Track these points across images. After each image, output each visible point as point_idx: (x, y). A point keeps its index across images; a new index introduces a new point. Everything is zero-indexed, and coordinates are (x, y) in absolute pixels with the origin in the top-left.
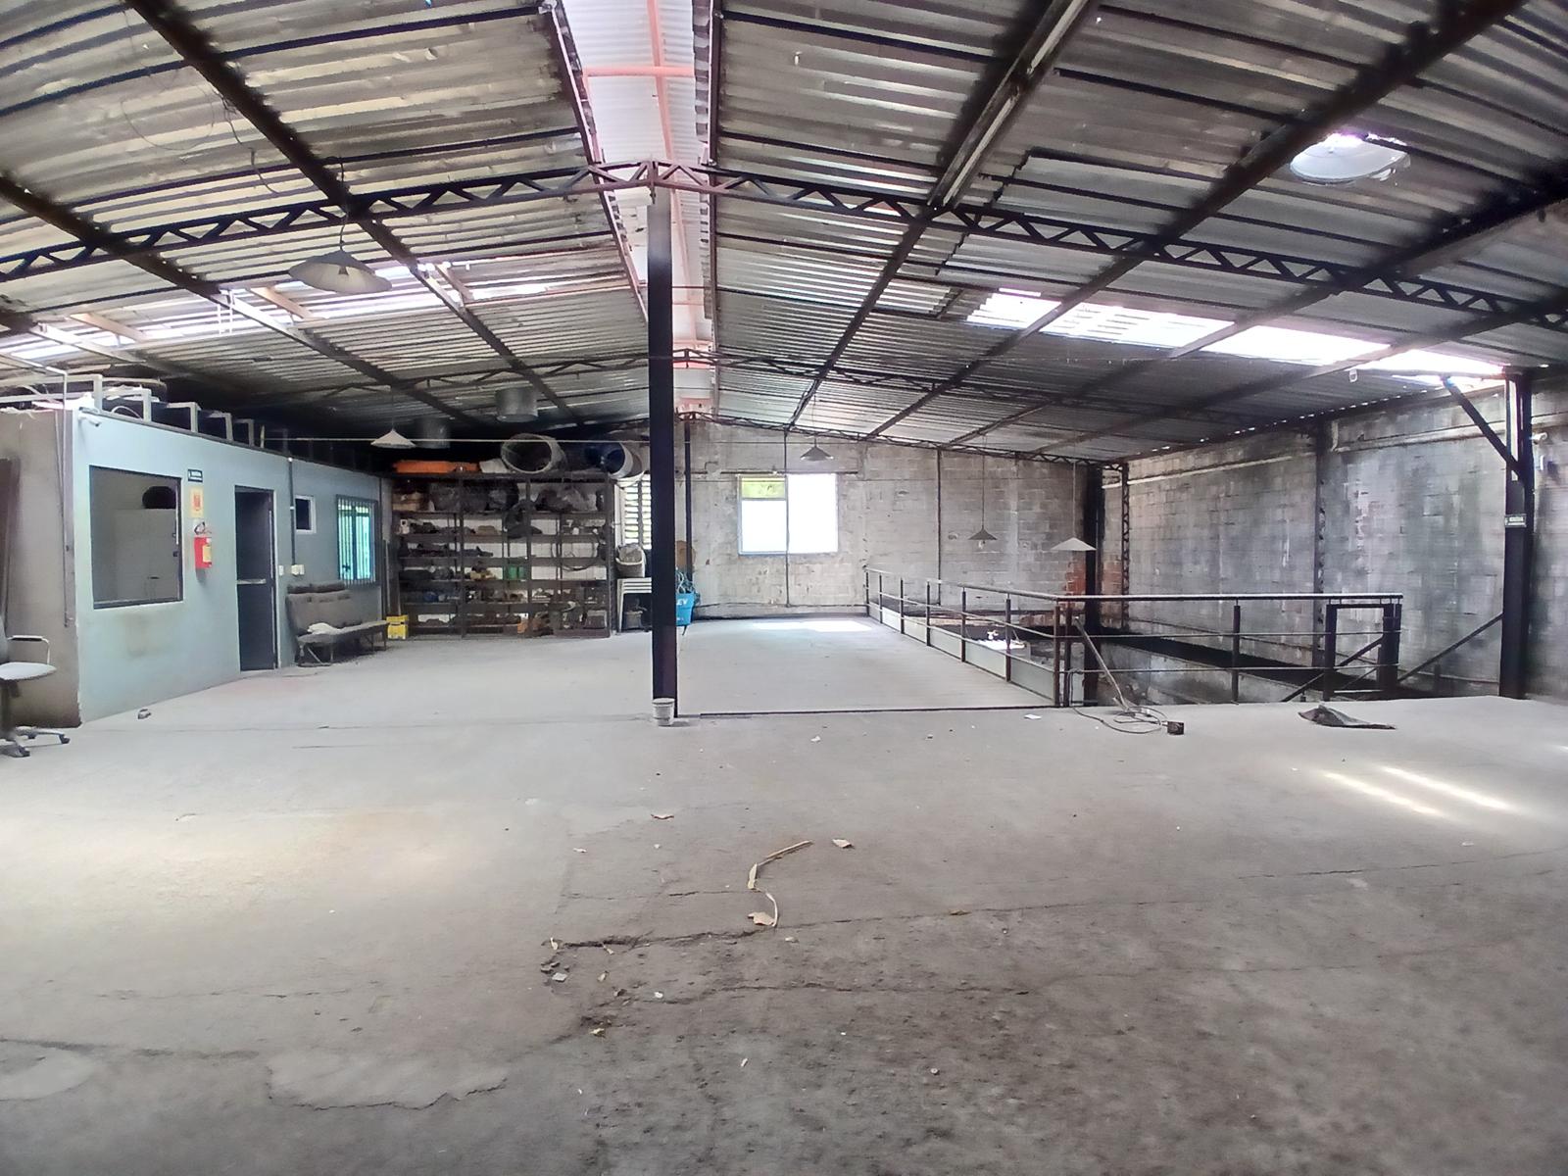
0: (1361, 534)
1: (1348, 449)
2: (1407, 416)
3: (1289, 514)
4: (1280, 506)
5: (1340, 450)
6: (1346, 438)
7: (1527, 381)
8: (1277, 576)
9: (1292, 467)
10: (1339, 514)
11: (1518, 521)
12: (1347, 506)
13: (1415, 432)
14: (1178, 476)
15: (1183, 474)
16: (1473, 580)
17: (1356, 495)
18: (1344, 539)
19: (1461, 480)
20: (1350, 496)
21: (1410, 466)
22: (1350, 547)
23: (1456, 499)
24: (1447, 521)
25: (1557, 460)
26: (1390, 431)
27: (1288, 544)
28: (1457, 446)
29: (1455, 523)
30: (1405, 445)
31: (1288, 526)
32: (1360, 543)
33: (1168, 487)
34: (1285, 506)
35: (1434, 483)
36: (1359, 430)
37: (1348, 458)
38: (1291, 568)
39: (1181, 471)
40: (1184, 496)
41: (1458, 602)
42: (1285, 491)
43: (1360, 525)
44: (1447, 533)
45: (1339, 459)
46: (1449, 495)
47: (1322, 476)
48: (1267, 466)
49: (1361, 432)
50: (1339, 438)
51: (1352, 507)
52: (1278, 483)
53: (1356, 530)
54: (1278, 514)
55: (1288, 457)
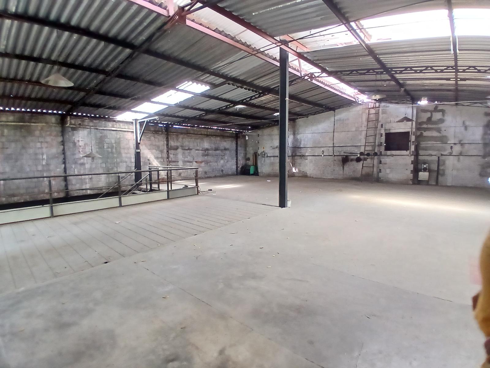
0: (82, 153)
1: (74, 126)
3: (45, 145)
4: (39, 142)
5: (71, 126)
6: (73, 123)
8: (40, 168)
9: (45, 128)
11: (139, 151)
12: (74, 144)
16: (121, 164)
17: (79, 141)
18: (74, 154)
19: (116, 140)
20: (76, 141)
21: (99, 135)
22: (77, 156)
23: (114, 145)
24: (112, 150)
26: (91, 124)
27: (45, 157)
28: (114, 132)
29: (114, 150)
30: (97, 129)
31: (44, 150)
34: (42, 142)
35: (107, 140)
36: (79, 121)
37: (74, 129)
38: (48, 164)
41: (117, 169)
42: (41, 136)
43: (80, 150)
44: (112, 153)
45: (70, 129)
46: (112, 143)
47: (63, 133)
48: (30, 126)
49: (80, 122)
50: (70, 122)
51: (77, 144)
52: (37, 133)
53: (79, 152)
54: (39, 145)
55: (44, 124)
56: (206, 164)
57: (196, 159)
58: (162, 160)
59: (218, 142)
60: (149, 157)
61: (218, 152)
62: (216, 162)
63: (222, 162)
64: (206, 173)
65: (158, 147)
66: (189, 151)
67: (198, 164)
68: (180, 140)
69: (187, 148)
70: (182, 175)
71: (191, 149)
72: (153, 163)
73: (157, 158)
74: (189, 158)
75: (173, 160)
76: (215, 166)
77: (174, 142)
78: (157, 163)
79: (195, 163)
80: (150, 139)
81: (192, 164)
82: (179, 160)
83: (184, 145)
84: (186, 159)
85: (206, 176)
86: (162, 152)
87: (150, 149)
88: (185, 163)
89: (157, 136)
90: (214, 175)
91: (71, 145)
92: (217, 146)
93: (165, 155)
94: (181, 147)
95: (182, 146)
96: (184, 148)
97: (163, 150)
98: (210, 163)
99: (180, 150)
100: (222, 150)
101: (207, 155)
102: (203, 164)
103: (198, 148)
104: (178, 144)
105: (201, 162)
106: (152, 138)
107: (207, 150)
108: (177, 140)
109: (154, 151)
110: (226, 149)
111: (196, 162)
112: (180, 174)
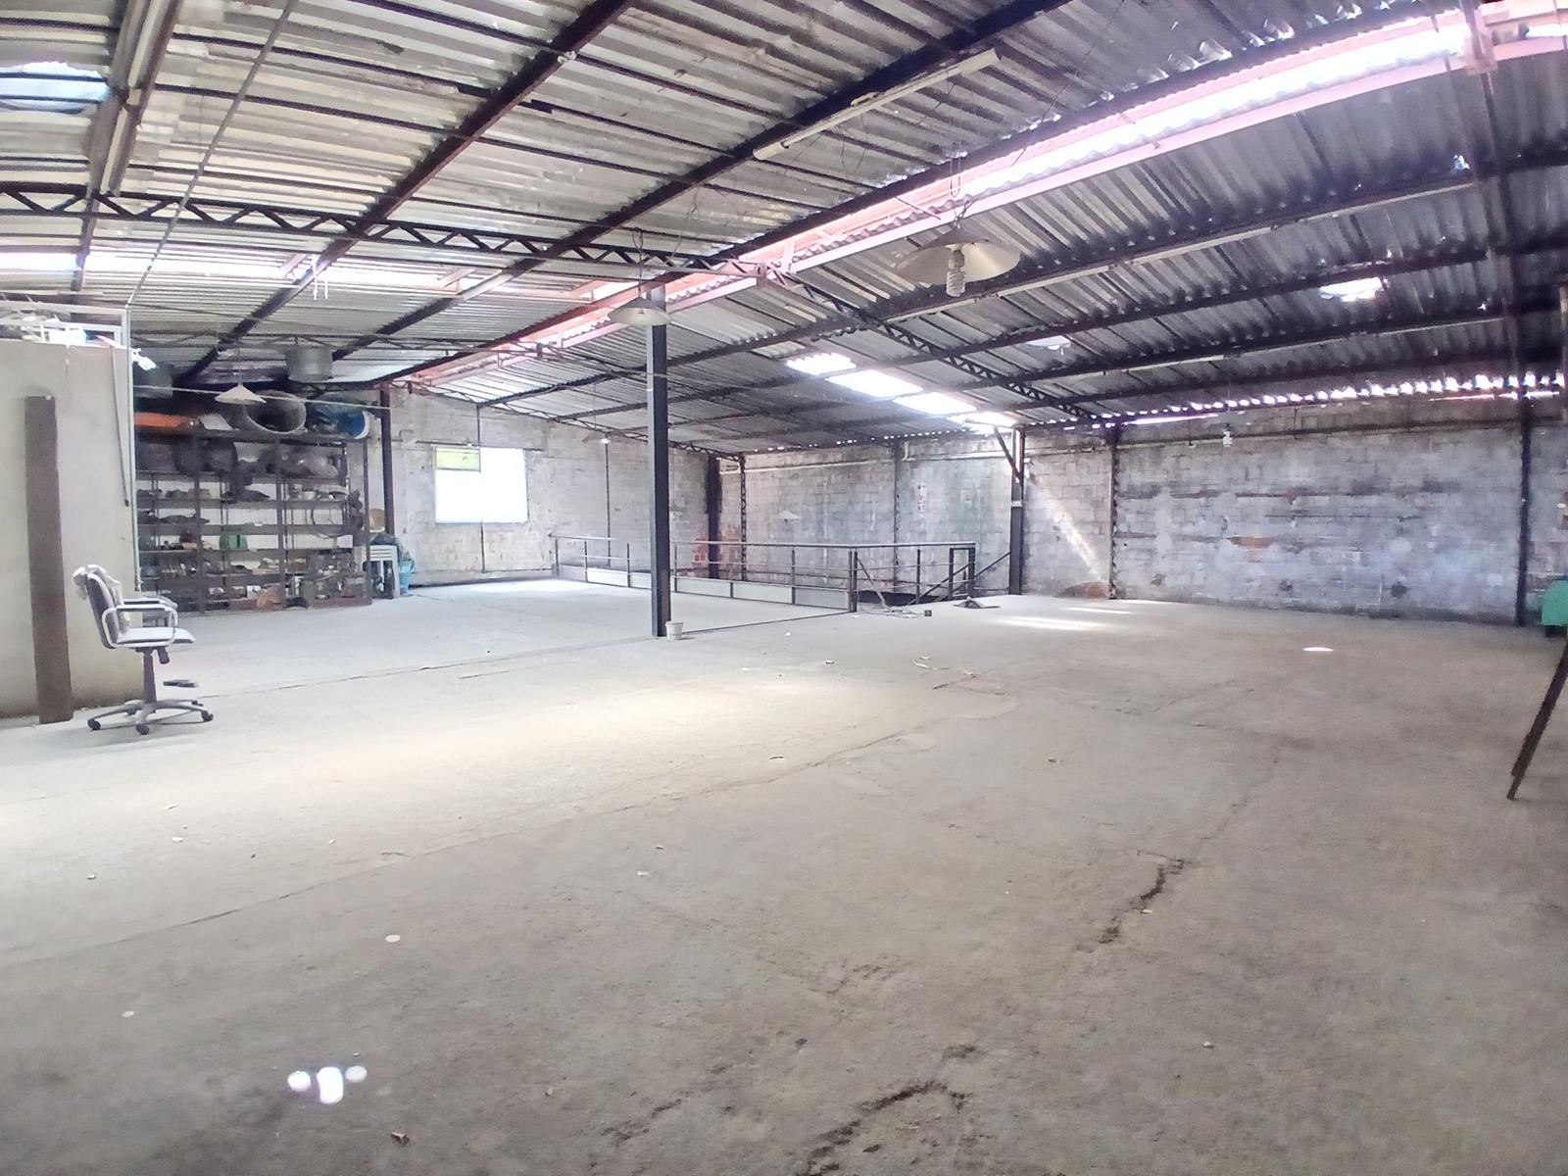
0: (922, 510)
1: (914, 459)
2: (950, 443)
3: (875, 497)
4: (868, 492)
5: (909, 459)
6: (913, 453)
7: (1025, 430)
8: (867, 536)
9: (876, 467)
10: (908, 498)
11: (1018, 503)
12: (913, 491)
13: (955, 453)
14: (790, 469)
15: (795, 468)
16: (989, 536)
17: (919, 487)
18: (911, 513)
19: (982, 481)
20: (916, 488)
21: (952, 471)
22: (915, 518)
23: (979, 491)
24: (974, 502)
25: (1035, 473)
26: (941, 451)
27: (874, 516)
28: (982, 462)
29: (978, 504)
30: (949, 460)
31: (874, 506)
32: (922, 516)
33: (780, 476)
34: (871, 493)
35: (966, 482)
36: (920, 449)
37: (914, 465)
38: (877, 531)
39: (792, 466)
40: (795, 483)
42: (872, 483)
43: (921, 505)
44: (974, 509)
45: (908, 466)
46: (975, 489)
47: (898, 474)
48: (859, 466)
49: (922, 450)
50: (909, 453)
51: (917, 494)
52: (867, 476)
53: (919, 508)
54: (867, 497)
55: (874, 462)
56: (1289, 551)
57: (1234, 530)
58: (1097, 531)
59: (1372, 455)
60: (1056, 520)
61: (1372, 501)
62: (1358, 545)
63: (1401, 547)
64: (1287, 587)
65: (1088, 490)
66: (1202, 500)
67: (1244, 550)
68: (1168, 462)
69: (1195, 489)
70: (1168, 582)
71: (1215, 494)
72: (1068, 537)
73: (1080, 523)
74: (1201, 527)
75: (1136, 529)
76: (1351, 563)
77: (1143, 472)
78: (1080, 537)
79: (1228, 547)
80: (1064, 469)
81: (1217, 548)
82: (1155, 533)
83: (1185, 477)
84: (1188, 530)
85: (1290, 600)
86: (1097, 504)
87: (1062, 498)
88: (1181, 543)
89: (1085, 460)
90: (1336, 604)
91: (908, 494)
92: (1367, 472)
93: (1106, 516)
94: (1169, 489)
95: (1172, 485)
96: (1183, 490)
97: (1103, 499)
98: (1322, 551)
99: (1163, 498)
100: (1402, 492)
101: (1302, 514)
102: (1273, 552)
103: (1250, 487)
104: (1160, 478)
105: (1264, 543)
106: (1072, 467)
107: (1304, 491)
108: (1157, 463)
109: (1075, 502)
110: (1431, 487)
111: (1236, 541)
112: (1158, 581)
